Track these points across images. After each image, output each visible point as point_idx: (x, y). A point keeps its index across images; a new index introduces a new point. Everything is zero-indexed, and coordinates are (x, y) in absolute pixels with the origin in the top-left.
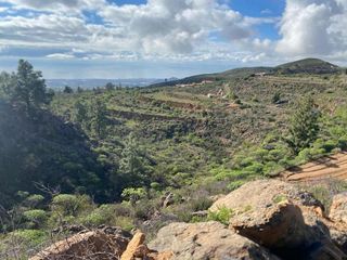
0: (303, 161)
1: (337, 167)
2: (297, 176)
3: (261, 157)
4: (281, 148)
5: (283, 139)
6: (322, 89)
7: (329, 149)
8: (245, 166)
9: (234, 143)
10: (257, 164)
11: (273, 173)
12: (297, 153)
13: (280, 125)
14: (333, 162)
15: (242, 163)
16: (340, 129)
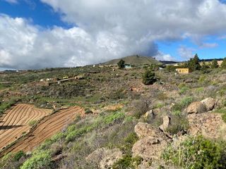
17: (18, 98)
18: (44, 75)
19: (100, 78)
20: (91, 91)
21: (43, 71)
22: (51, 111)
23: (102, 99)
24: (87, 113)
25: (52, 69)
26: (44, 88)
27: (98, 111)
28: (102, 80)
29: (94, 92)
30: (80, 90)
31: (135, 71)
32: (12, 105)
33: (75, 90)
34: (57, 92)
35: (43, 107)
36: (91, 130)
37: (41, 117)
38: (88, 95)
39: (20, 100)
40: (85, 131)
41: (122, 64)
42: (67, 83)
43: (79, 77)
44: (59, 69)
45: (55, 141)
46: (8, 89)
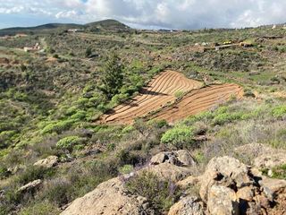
0: (115, 105)
1: (136, 105)
2: (112, 117)
3: (83, 106)
4: (98, 95)
5: (98, 88)
6: (122, 45)
7: (131, 92)
8: (70, 114)
9: (58, 95)
10: (80, 112)
11: (94, 118)
12: (110, 98)
13: (95, 75)
14: (135, 102)
15: (67, 112)
16: (136, 77)
17: (168, 63)
18: (201, 37)
19: (280, 47)
20: (259, 65)
21: (200, 32)
22: (201, 84)
23: (275, 80)
24: (247, 95)
25: (212, 30)
26: (198, 55)
27: (263, 96)
28: (283, 51)
29: (265, 68)
30: (243, 62)
32: (161, 71)
33: (236, 62)
34: (213, 62)
35: (193, 78)
36: (248, 119)
37: (189, 89)
38: (252, 71)
39: (170, 66)
40: (239, 118)
42: (227, 51)
43: (245, 43)
44: (221, 31)
45: (200, 119)
46: (160, 51)
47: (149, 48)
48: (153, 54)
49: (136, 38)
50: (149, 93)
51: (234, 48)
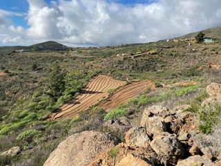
0: (61, 104)
1: (79, 103)
2: (59, 115)
3: (33, 108)
4: (45, 99)
5: (45, 93)
6: (62, 59)
7: (73, 94)
8: (23, 117)
9: (10, 103)
10: (31, 114)
11: (44, 117)
12: (56, 100)
13: (41, 84)
14: (77, 101)
15: (20, 115)
16: (76, 82)
17: (99, 70)
18: (120, 50)
19: (174, 53)
20: (163, 66)
21: (119, 47)
22: (125, 83)
23: (174, 75)
24: (158, 87)
25: (127, 45)
26: (120, 62)
27: (168, 86)
28: (176, 56)
29: (166, 67)
30: (151, 65)
31: (216, 45)
32: (95, 76)
33: (147, 65)
34: (131, 67)
35: (119, 79)
37: (117, 87)
38: (158, 71)
39: (101, 72)
41: (200, 38)
42: (139, 58)
43: (151, 52)
44: (134, 45)
46: (92, 62)
47: (84, 60)
48: (87, 64)
49: (72, 54)
50: (88, 92)
51: (144, 56)
